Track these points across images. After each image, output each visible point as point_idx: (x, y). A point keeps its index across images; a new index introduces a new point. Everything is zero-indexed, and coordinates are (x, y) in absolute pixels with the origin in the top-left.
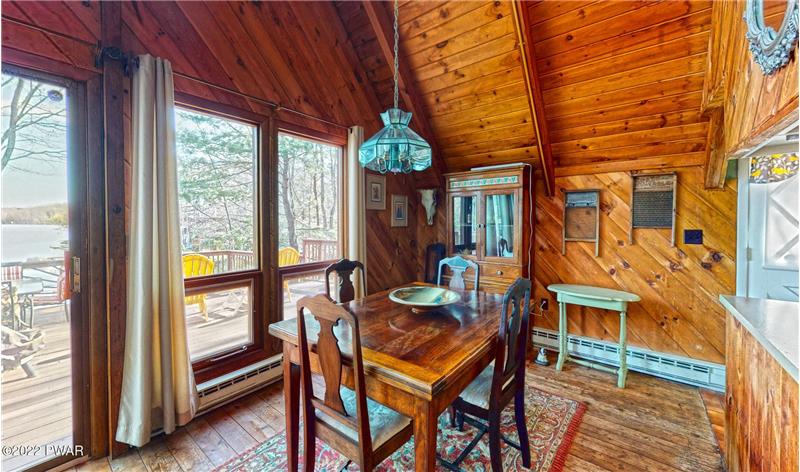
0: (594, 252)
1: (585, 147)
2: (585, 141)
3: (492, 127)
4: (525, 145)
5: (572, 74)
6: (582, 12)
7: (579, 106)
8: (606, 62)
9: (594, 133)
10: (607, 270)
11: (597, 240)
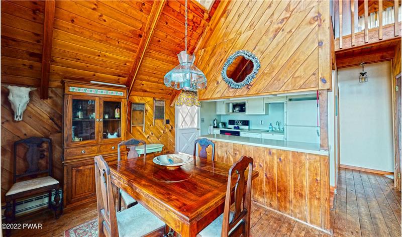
0: (142, 130)
1: (143, 85)
2: (144, 82)
3: (106, 59)
4: (119, 76)
5: (153, 55)
6: (167, 36)
7: (149, 68)
8: (164, 57)
9: (148, 80)
10: (146, 137)
11: (144, 125)
